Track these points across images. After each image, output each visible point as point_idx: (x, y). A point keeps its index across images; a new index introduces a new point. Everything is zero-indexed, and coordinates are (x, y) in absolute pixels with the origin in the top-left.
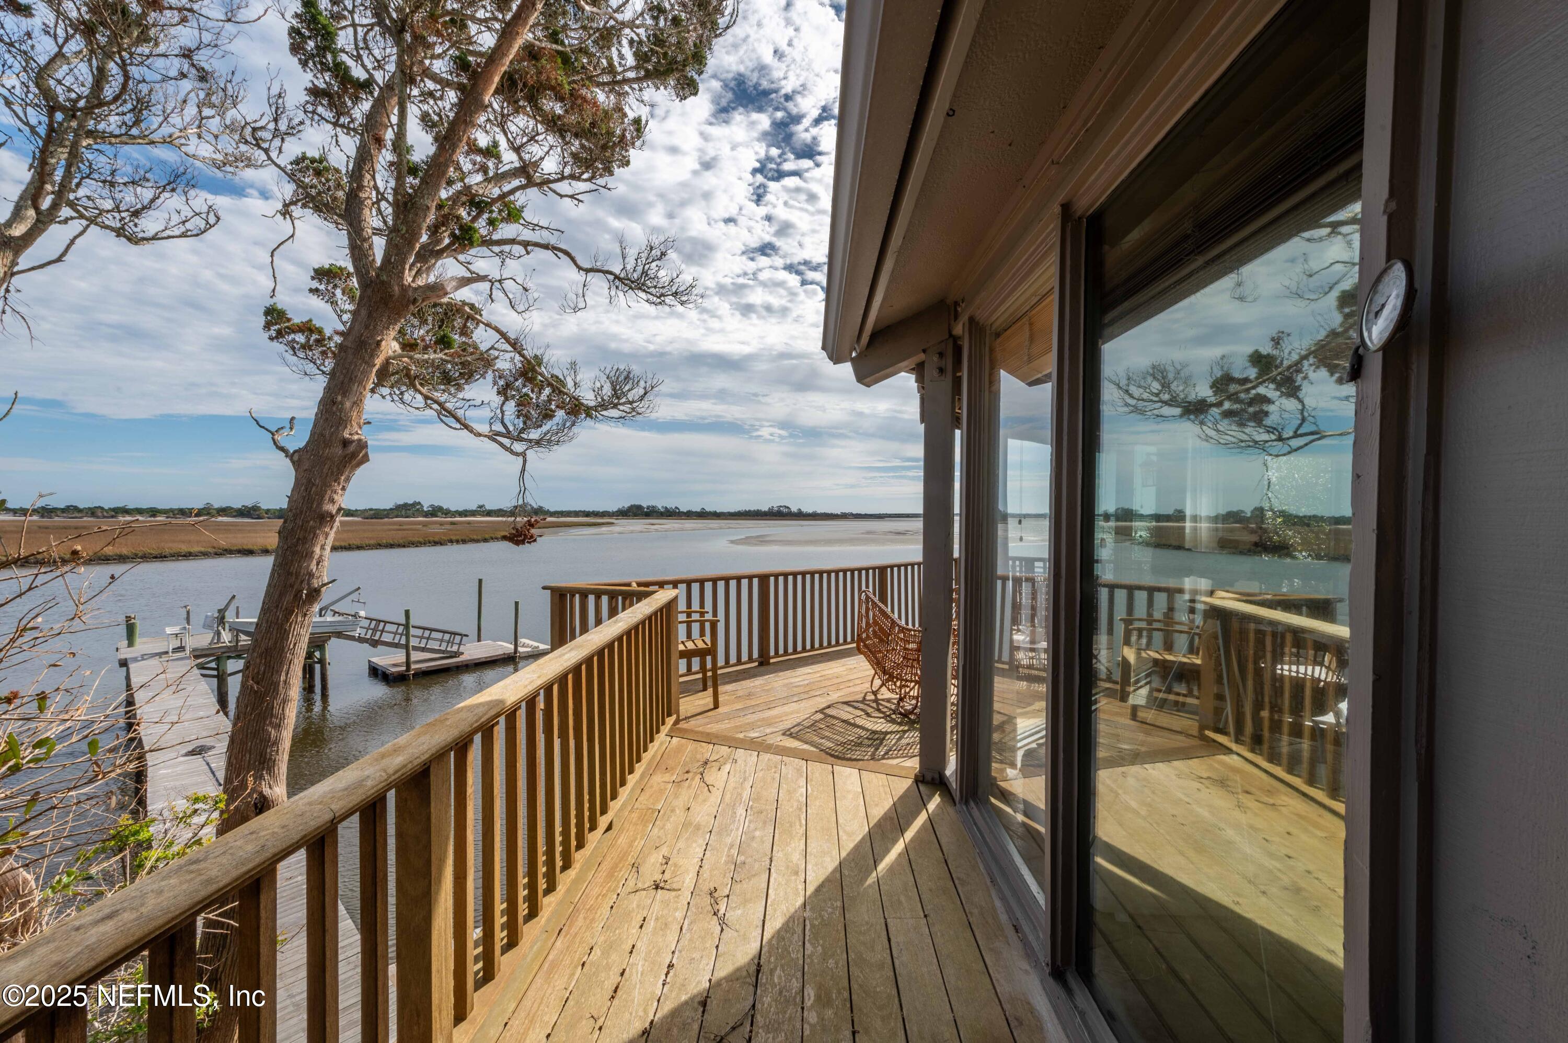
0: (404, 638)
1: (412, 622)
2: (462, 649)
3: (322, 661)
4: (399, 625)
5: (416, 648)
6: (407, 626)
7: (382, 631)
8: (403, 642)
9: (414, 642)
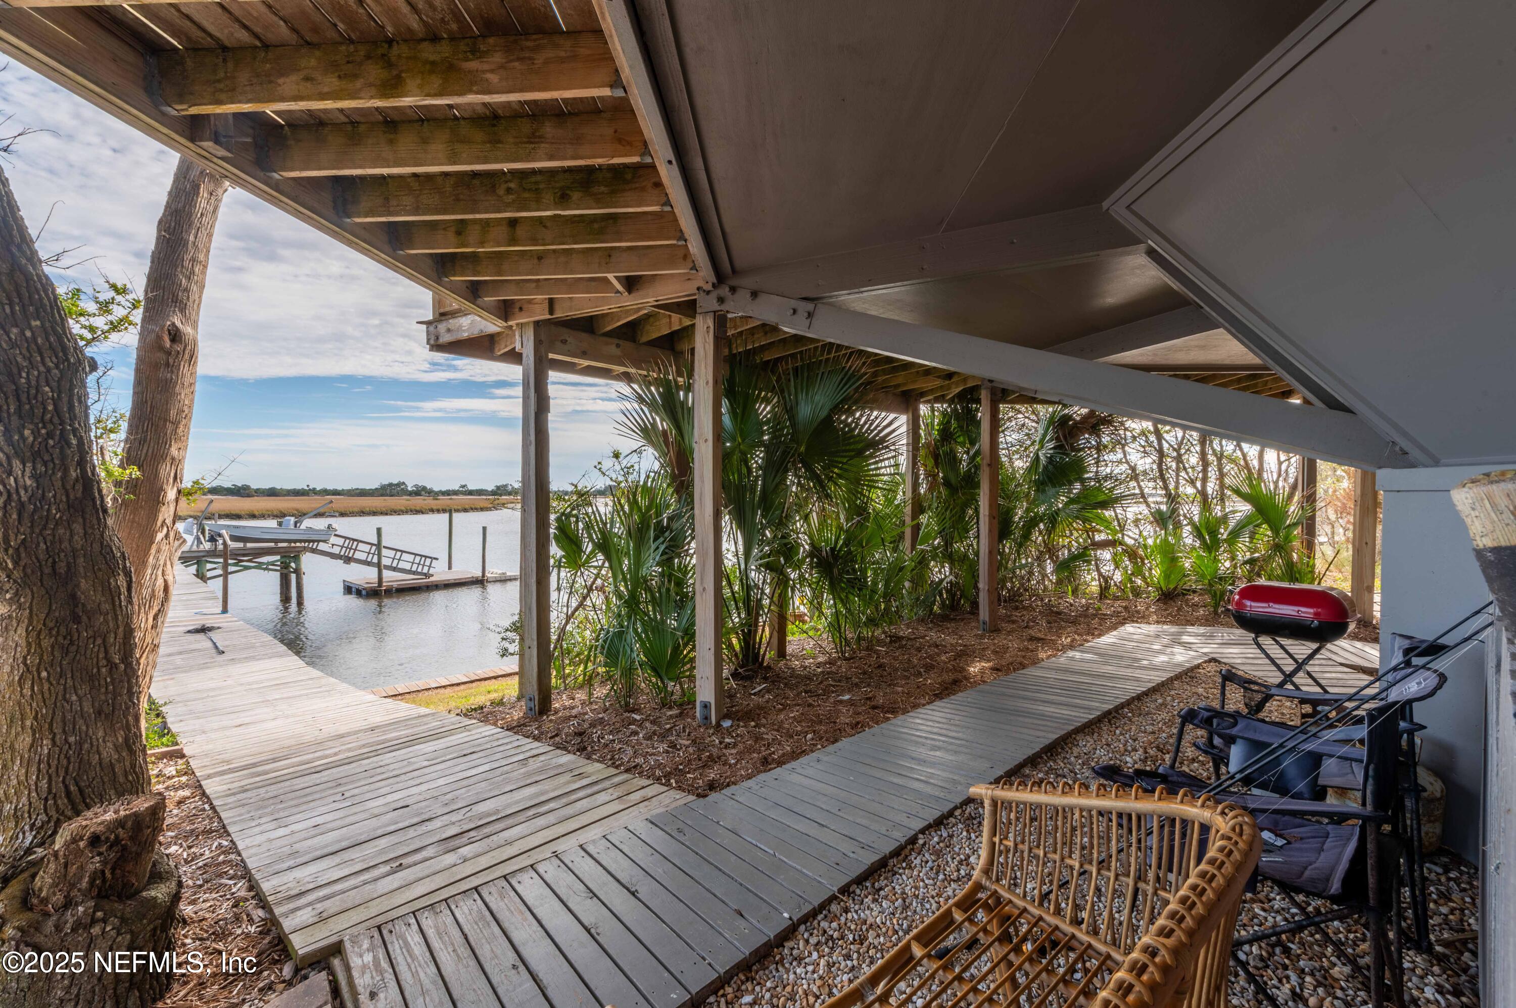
0: (376, 557)
1: (384, 544)
2: (432, 571)
3: (297, 571)
4: (372, 544)
5: (387, 567)
6: (379, 546)
7: (355, 550)
8: (375, 560)
9: (386, 562)
